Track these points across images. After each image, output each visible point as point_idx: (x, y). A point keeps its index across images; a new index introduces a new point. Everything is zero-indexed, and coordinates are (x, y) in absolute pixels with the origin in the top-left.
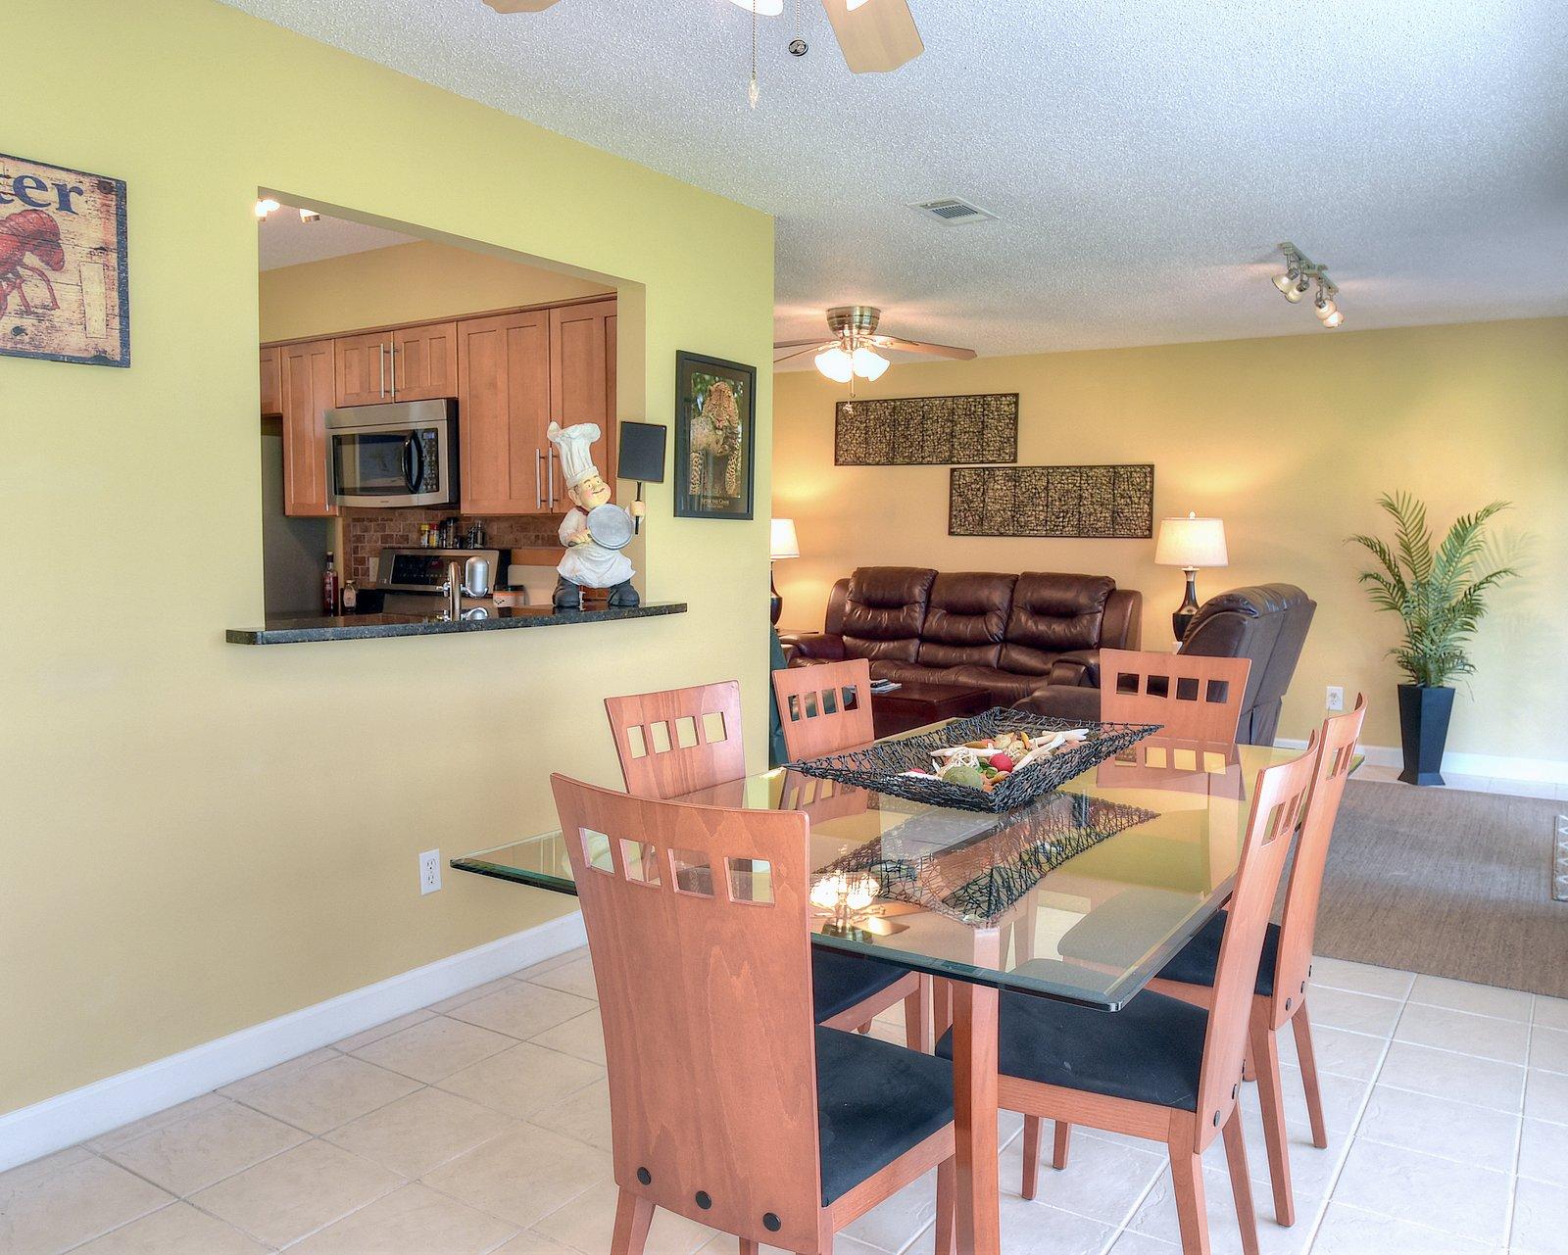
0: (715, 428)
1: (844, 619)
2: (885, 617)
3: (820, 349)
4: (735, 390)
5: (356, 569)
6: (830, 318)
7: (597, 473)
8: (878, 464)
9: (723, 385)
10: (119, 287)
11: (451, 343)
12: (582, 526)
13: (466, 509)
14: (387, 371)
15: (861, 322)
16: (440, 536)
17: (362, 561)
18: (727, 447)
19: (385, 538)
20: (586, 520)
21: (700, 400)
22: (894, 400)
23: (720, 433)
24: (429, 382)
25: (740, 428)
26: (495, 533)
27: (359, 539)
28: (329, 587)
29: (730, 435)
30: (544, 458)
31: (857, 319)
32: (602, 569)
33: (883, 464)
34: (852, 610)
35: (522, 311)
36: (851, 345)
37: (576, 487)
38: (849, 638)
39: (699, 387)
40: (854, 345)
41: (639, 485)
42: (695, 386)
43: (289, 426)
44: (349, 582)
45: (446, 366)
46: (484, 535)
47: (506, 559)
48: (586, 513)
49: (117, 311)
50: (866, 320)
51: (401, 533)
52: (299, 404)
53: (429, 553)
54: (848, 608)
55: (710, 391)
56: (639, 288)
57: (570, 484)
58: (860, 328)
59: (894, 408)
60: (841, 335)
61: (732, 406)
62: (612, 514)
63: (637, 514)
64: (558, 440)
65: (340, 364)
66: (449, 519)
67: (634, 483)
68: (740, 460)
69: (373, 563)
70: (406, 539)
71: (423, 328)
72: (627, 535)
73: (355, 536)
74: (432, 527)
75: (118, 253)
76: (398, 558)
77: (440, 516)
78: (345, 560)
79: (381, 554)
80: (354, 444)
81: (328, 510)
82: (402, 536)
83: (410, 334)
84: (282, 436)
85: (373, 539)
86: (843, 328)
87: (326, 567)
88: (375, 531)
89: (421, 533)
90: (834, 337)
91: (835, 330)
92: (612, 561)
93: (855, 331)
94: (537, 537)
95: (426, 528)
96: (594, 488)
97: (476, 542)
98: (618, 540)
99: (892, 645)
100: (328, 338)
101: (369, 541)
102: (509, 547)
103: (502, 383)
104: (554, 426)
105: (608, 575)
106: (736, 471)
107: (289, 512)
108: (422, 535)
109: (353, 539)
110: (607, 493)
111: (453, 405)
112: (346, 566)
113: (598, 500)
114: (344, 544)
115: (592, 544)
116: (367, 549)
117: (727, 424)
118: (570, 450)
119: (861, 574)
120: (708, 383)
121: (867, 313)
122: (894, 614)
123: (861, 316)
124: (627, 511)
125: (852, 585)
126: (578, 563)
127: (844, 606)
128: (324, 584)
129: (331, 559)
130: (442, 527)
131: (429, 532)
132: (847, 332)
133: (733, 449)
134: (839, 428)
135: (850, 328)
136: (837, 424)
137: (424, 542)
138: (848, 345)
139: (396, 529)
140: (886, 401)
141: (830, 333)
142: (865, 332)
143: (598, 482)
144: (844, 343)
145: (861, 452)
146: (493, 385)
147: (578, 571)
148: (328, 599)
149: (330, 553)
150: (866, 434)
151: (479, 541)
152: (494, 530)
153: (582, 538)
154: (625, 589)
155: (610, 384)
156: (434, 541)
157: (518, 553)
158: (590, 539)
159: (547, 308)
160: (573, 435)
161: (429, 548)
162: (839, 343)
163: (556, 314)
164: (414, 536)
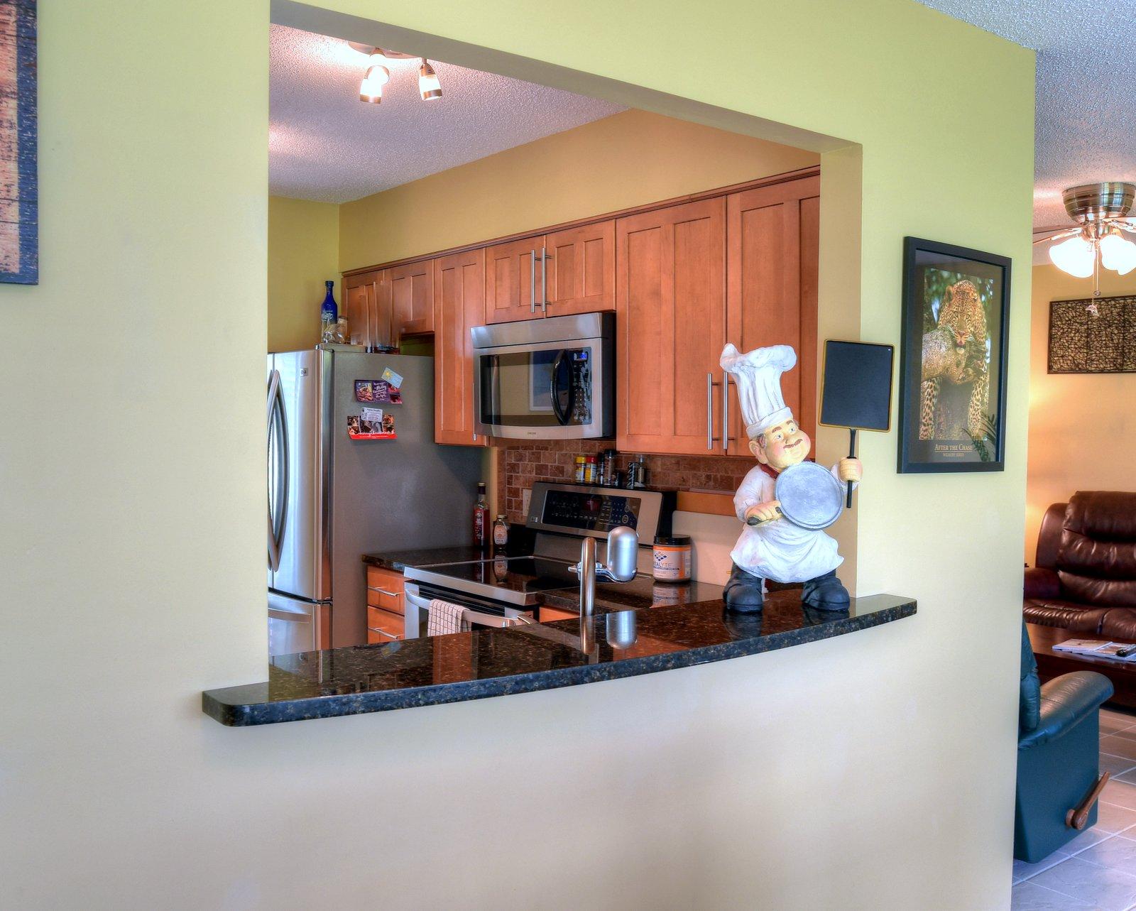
0: (956, 345)
1: (1061, 551)
2: (1113, 553)
3: (1053, 239)
4: (982, 291)
5: (510, 501)
6: (1067, 200)
7: (790, 417)
8: (1102, 371)
9: (966, 285)
10: (20, 154)
11: (608, 244)
12: (768, 495)
13: (622, 444)
14: (538, 281)
15: (1110, 202)
16: (597, 469)
17: (516, 493)
18: (971, 371)
19: (540, 469)
20: (774, 488)
21: (936, 306)
22: (1124, 298)
23: (962, 351)
24: (584, 292)
25: (988, 345)
26: (659, 470)
27: (513, 468)
28: (479, 522)
29: (975, 353)
30: (718, 384)
31: (1105, 199)
32: (794, 557)
33: (1109, 372)
34: (1071, 542)
35: (692, 200)
36: (1097, 233)
37: (760, 438)
38: (1067, 575)
39: (934, 288)
40: (1101, 231)
41: (853, 434)
42: (930, 286)
43: (440, 345)
44: (501, 516)
45: (602, 273)
46: (646, 471)
47: (670, 503)
48: (773, 473)
49: (15, 193)
50: (1117, 200)
51: (557, 464)
52: (450, 320)
53: (584, 490)
54: (1065, 538)
55: (949, 293)
56: (852, 150)
57: (751, 432)
58: (1109, 209)
59: (1124, 307)
60: (1083, 220)
61: (977, 315)
62: (812, 476)
63: (849, 477)
64: (735, 370)
65: (491, 275)
66: (607, 452)
67: (845, 432)
68: (988, 388)
69: (526, 495)
70: (561, 470)
71: (578, 229)
72: (835, 509)
73: (509, 464)
74: (588, 459)
75: (19, 99)
76: (552, 494)
77: (598, 448)
78: (499, 490)
79: (535, 485)
80: (529, 364)
81: (475, 439)
82: (557, 468)
83: (565, 237)
84: (434, 356)
85: (528, 470)
86: (1085, 212)
87: (476, 501)
88: (530, 461)
89: (577, 466)
90: (1073, 223)
91: (1074, 214)
92: (811, 544)
93: (1102, 214)
94: (708, 477)
95: (582, 460)
96: (786, 439)
97: (636, 480)
98: (823, 515)
99: (1123, 585)
100: (479, 247)
101: (523, 471)
102: (675, 487)
103: (666, 292)
104: (730, 349)
105: (803, 565)
106: (982, 403)
107: (439, 439)
108: (578, 468)
109: (507, 468)
110: (805, 447)
111: (610, 321)
112: (501, 497)
113: (792, 458)
114: (499, 472)
115: (782, 523)
116: (522, 480)
117: (970, 338)
118: (753, 383)
119: (1082, 499)
120: (946, 281)
121: (1118, 191)
122: (1125, 549)
123: (1111, 194)
124: (835, 471)
125: (1070, 512)
126: (761, 546)
127: (1060, 535)
128: (474, 518)
129: (483, 490)
130: (599, 459)
131: (585, 465)
132: (1091, 216)
133: (978, 373)
134: (1054, 331)
135: (1096, 211)
136: (1051, 326)
137: (580, 476)
138: (1093, 233)
139: (551, 460)
140: (1113, 298)
141: (1068, 219)
142: (1115, 215)
143: (791, 429)
144: (1087, 230)
145: (1080, 358)
146: (656, 294)
147: (761, 560)
148: (478, 535)
149: (481, 484)
150: (1087, 337)
151: (640, 478)
152: (658, 467)
153: (768, 513)
154: (829, 583)
155: (806, 288)
156: (591, 477)
157: (686, 497)
158: (778, 515)
159: (724, 194)
160: (757, 364)
161: (585, 484)
162: (1079, 230)
163: (735, 200)
164: (569, 468)
